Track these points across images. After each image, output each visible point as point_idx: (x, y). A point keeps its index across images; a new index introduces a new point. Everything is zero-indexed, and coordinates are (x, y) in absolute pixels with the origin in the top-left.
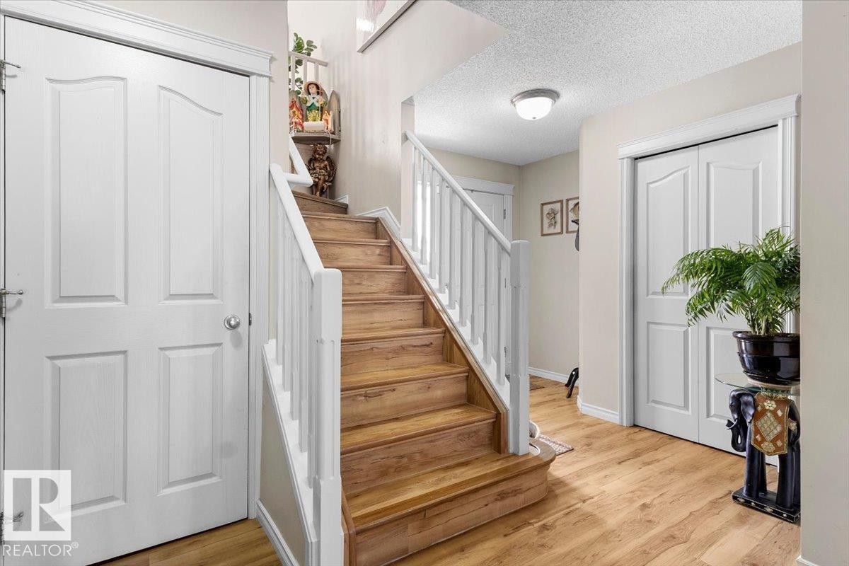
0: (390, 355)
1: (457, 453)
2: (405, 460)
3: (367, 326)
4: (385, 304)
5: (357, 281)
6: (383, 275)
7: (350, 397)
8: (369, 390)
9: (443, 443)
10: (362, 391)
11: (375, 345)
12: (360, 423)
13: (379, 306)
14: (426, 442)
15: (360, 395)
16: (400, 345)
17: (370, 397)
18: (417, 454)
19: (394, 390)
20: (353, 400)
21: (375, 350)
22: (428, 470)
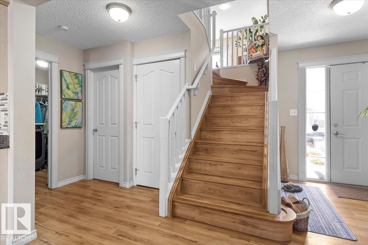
0: (234, 152)
1: (238, 198)
2: (212, 191)
3: (234, 140)
4: (243, 131)
5: (239, 121)
6: (253, 119)
7: (204, 163)
8: (211, 162)
9: (231, 191)
10: (209, 162)
11: (227, 147)
12: (208, 174)
13: (240, 132)
14: (223, 188)
15: (208, 163)
16: (239, 149)
17: (211, 165)
18: (217, 191)
19: (222, 165)
20: (205, 164)
21: (226, 149)
22: (222, 199)
